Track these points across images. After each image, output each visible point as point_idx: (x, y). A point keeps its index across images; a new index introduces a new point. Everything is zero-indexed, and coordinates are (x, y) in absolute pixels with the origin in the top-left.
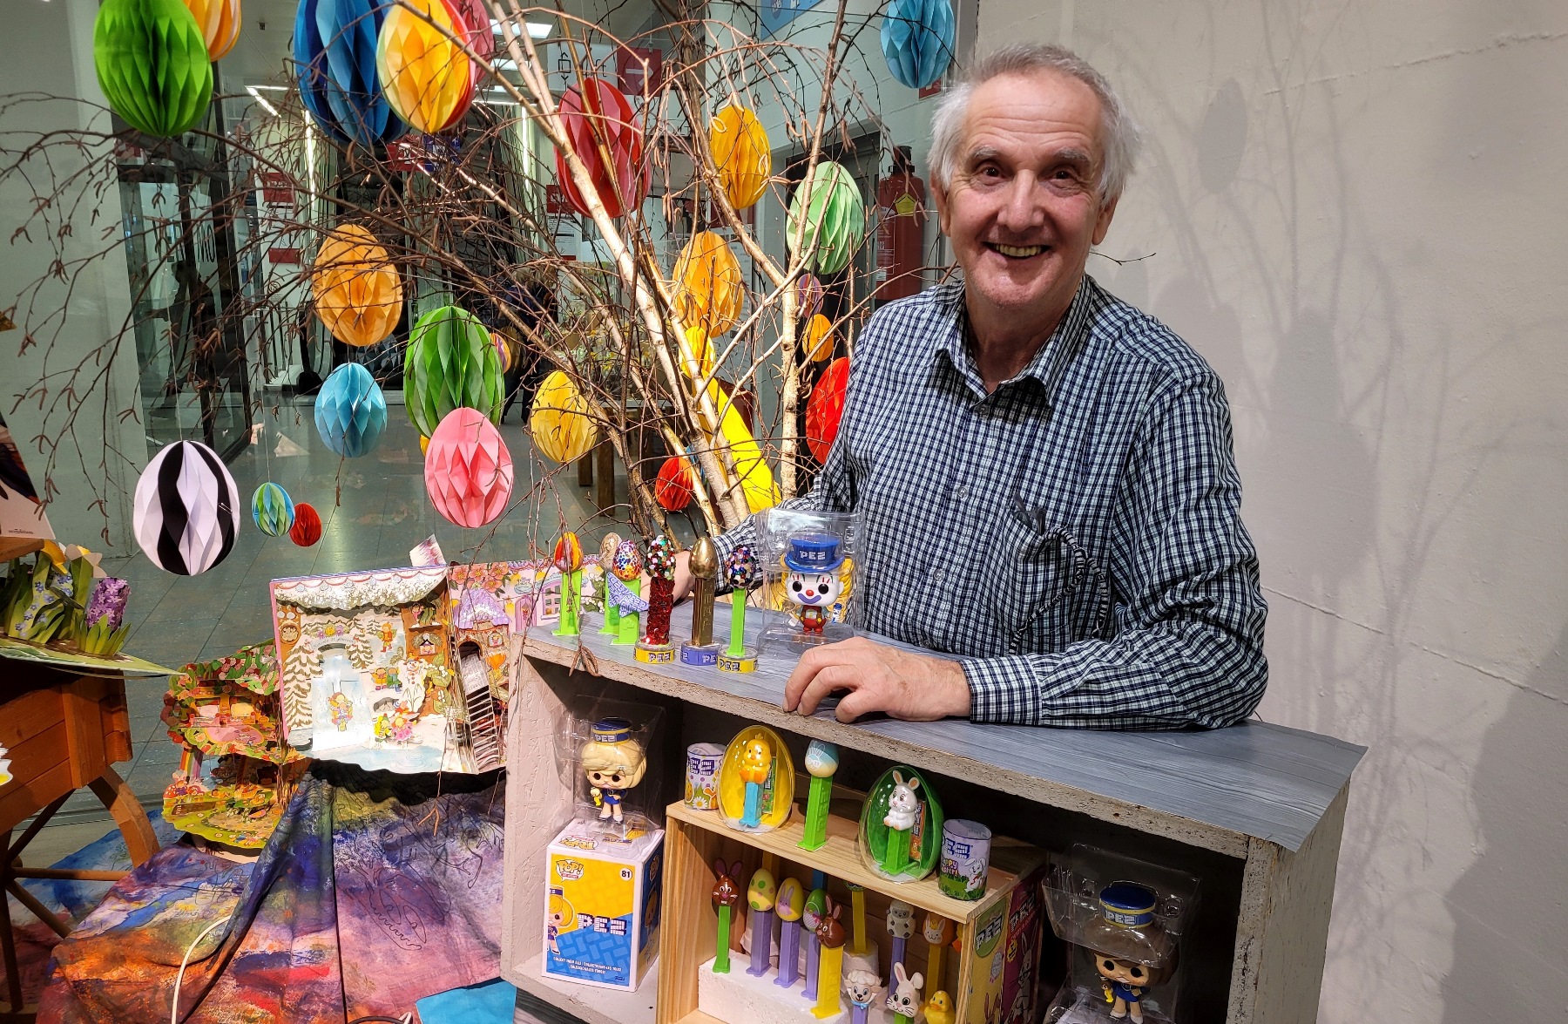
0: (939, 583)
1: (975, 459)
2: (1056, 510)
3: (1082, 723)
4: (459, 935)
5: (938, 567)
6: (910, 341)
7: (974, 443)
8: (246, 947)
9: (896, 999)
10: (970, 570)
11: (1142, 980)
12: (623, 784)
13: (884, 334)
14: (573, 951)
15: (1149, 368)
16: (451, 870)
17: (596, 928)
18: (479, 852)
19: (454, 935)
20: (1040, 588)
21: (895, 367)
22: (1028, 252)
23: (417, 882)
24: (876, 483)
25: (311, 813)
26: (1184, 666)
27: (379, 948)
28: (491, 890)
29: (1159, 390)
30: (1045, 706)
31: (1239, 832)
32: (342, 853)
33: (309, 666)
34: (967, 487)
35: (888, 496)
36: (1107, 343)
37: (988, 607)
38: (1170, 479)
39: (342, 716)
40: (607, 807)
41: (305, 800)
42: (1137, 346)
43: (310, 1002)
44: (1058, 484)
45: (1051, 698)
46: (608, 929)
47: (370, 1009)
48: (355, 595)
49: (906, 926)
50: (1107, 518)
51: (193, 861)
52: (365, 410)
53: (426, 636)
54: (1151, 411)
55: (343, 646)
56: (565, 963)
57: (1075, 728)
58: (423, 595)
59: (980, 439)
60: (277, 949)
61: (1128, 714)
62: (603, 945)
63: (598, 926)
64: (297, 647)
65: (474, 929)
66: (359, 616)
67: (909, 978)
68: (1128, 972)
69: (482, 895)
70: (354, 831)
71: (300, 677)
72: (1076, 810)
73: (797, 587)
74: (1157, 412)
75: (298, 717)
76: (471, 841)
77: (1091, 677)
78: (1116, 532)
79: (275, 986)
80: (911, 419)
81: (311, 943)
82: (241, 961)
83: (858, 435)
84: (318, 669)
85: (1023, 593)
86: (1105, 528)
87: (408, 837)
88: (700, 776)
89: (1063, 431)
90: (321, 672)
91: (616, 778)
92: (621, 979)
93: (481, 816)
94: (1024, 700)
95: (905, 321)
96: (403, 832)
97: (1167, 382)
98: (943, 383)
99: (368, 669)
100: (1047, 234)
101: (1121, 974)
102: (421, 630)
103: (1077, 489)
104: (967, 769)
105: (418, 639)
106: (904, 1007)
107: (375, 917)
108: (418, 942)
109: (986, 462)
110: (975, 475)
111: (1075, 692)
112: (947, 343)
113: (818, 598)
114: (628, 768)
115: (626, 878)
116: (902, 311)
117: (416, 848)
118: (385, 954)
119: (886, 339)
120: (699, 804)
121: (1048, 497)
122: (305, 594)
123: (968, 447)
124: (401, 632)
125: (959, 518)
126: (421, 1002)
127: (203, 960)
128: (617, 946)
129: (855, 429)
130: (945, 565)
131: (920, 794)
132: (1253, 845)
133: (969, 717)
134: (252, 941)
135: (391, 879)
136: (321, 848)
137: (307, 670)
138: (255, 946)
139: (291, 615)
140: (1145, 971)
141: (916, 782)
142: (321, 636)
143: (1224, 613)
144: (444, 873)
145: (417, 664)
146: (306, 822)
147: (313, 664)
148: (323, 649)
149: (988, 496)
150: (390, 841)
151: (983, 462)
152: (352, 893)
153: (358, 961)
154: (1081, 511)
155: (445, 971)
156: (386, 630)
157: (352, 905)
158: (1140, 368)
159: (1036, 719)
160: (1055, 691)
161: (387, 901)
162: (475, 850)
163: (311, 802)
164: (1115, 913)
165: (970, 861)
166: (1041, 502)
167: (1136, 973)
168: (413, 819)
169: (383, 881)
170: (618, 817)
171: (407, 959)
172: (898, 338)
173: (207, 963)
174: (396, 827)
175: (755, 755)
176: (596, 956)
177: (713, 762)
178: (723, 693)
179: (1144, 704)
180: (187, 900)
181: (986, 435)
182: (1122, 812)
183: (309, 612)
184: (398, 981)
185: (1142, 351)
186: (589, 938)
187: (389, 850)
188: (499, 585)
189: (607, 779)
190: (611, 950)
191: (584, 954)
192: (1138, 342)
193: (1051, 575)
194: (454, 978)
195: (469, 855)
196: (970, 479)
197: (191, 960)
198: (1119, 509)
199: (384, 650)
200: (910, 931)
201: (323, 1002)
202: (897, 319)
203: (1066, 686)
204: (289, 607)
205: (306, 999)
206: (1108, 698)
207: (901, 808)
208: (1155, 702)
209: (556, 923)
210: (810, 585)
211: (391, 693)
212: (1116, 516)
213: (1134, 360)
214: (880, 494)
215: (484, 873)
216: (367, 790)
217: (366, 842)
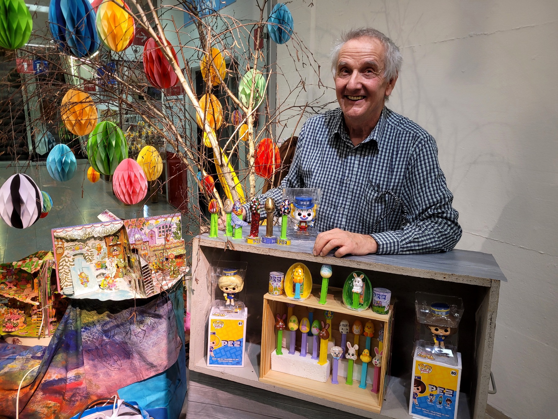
0: (341, 212)
1: (351, 169)
2: (383, 184)
3: (411, 252)
4: (137, 362)
5: (341, 207)
6: (322, 129)
7: (351, 163)
8: (47, 378)
9: (349, 354)
10: (353, 207)
11: (448, 333)
12: (237, 291)
13: (312, 128)
14: (220, 355)
15: (411, 135)
16: (132, 337)
17: (229, 345)
18: (144, 329)
19: (134, 362)
20: (380, 211)
21: (317, 139)
22: (358, 98)
23: (117, 344)
24: (314, 179)
25: (71, 321)
26: (440, 232)
27: (101, 372)
28: (150, 343)
29: (417, 143)
30: (401, 247)
31: (488, 278)
32: (85, 336)
33: (69, 263)
34: (349, 178)
35: (320, 183)
36: (395, 127)
37: (360, 219)
38: (425, 173)
39: (85, 281)
40: (228, 300)
41: (69, 317)
42: (405, 128)
43: (75, 396)
44: (383, 175)
45: (403, 245)
46: (234, 345)
47: (97, 396)
48: (87, 233)
49: (347, 329)
50: (401, 186)
51: (10, 348)
52: (68, 163)
53: (115, 248)
54: (415, 150)
55: (82, 254)
56: (217, 360)
57: (409, 254)
58: (114, 232)
59: (352, 162)
60: (60, 377)
61: (426, 248)
62: (231, 351)
63: (230, 344)
64: (64, 255)
65: (143, 358)
66: (88, 242)
67: (353, 346)
68: (443, 331)
69: (146, 345)
70: (90, 326)
71: (65, 267)
72: (429, 278)
73: (300, 214)
74: (417, 150)
75: (66, 283)
76: (141, 325)
77: (416, 237)
78: (404, 191)
79: (60, 392)
80: (326, 156)
81: (75, 373)
82: (44, 384)
83: (304, 163)
84: (72, 264)
85: (374, 213)
86: (400, 190)
87: (113, 326)
88: (276, 283)
89: (383, 157)
90: (74, 265)
91: (234, 289)
92: (239, 363)
93: (145, 315)
94: (394, 246)
95: (320, 123)
96: (111, 324)
97: (419, 140)
98: (337, 143)
99: (93, 262)
100: (362, 92)
101: (441, 332)
102: (113, 246)
103: (390, 177)
104: (388, 269)
105: (112, 249)
106: (352, 357)
107: (100, 360)
108: (118, 367)
109: (356, 169)
110: (352, 174)
111: (410, 242)
112: (338, 130)
113: (307, 218)
114: (239, 285)
115: (240, 325)
116: (318, 119)
117: (117, 330)
118: (104, 374)
119: (313, 129)
120: (276, 293)
121: (380, 180)
122: (66, 234)
123: (348, 165)
124: (104, 247)
125: (347, 189)
126: (120, 390)
127: (27, 386)
128: (237, 351)
129: (303, 161)
130: (343, 206)
131: (363, 280)
132: (493, 282)
133: (377, 253)
134: (49, 375)
135: (107, 344)
136: (77, 334)
137: (68, 264)
138: (51, 377)
139: (60, 243)
140: (449, 329)
141: (363, 276)
142: (73, 250)
143: (449, 215)
144: (130, 339)
145: (113, 259)
146: (69, 325)
147: (71, 262)
148: (74, 256)
149: (357, 181)
150: (106, 329)
151: (354, 169)
152: (89, 351)
153: (92, 378)
154: (392, 184)
155: (130, 377)
156: (99, 246)
157: (89, 356)
158: (408, 135)
159: (398, 252)
160: (404, 242)
161: (105, 353)
162: (142, 328)
163: (71, 317)
164: (439, 312)
165: (386, 301)
166: (378, 182)
167: (446, 331)
168: (115, 319)
169: (103, 345)
170: (233, 303)
171: (113, 374)
172: (318, 129)
173: (29, 387)
174: (109, 323)
175: (299, 273)
176: (229, 355)
177: (280, 277)
178: (288, 251)
179: (431, 245)
180: (12, 363)
181: (355, 160)
182: (447, 277)
183: (67, 241)
184: (110, 383)
185: (407, 129)
186: (226, 349)
187: (106, 332)
188: (142, 226)
189: (230, 289)
190: (234, 353)
191: (224, 355)
192: (405, 126)
193: (383, 207)
194: (134, 379)
195: (140, 330)
196: (350, 176)
197: (23, 387)
198: (405, 184)
199: (98, 255)
200: (348, 331)
201: (81, 396)
202: (317, 122)
203: (407, 240)
204: (59, 240)
205: (74, 395)
206: (421, 244)
207: (358, 285)
208: (434, 244)
209: (213, 345)
210: (304, 213)
211: (103, 271)
212: (404, 186)
213: (405, 132)
214: (316, 183)
215: (147, 336)
216: (96, 310)
217: (95, 330)
